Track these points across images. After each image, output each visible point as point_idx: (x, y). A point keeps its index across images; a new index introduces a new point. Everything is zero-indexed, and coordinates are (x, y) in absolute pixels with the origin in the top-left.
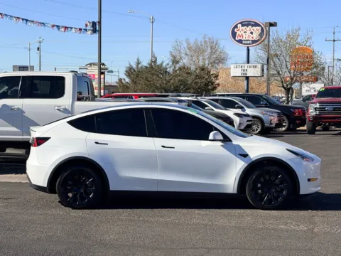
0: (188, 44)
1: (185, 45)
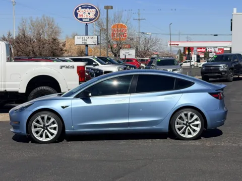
0: (31, 21)
1: (29, 22)
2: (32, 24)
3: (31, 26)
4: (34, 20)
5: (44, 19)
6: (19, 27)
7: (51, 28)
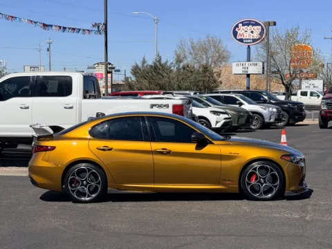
2: (192, 48)
3: (192, 50)
4: (195, 41)
5: (209, 41)
6: (176, 51)
7: (218, 52)
